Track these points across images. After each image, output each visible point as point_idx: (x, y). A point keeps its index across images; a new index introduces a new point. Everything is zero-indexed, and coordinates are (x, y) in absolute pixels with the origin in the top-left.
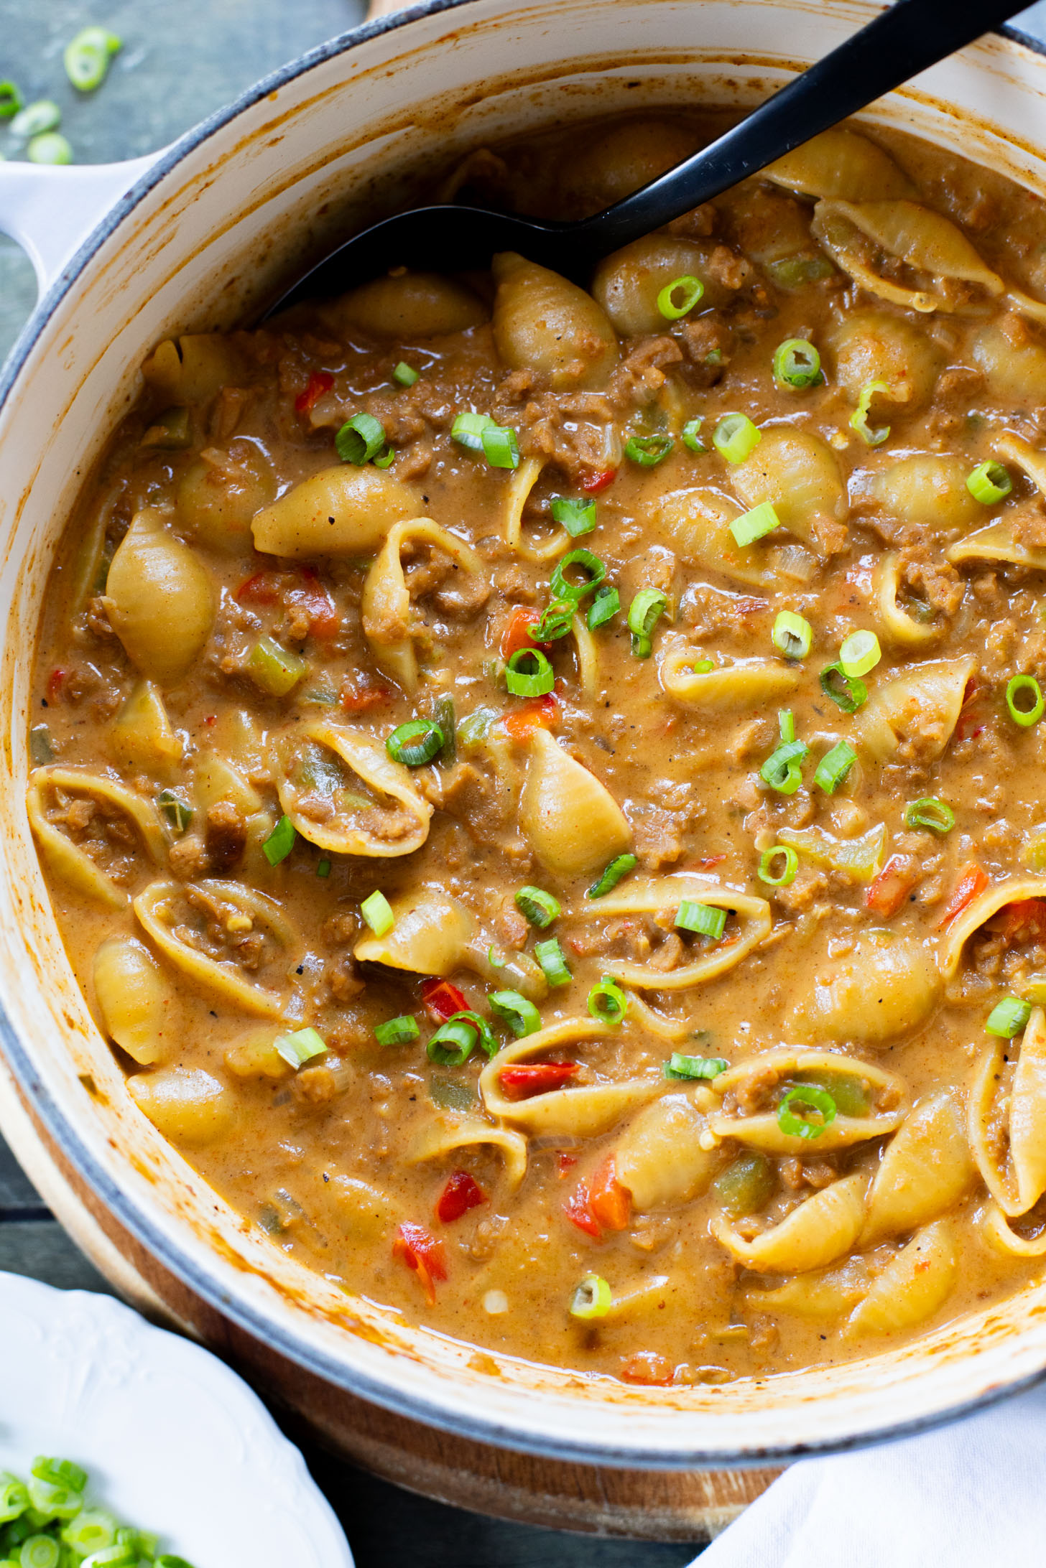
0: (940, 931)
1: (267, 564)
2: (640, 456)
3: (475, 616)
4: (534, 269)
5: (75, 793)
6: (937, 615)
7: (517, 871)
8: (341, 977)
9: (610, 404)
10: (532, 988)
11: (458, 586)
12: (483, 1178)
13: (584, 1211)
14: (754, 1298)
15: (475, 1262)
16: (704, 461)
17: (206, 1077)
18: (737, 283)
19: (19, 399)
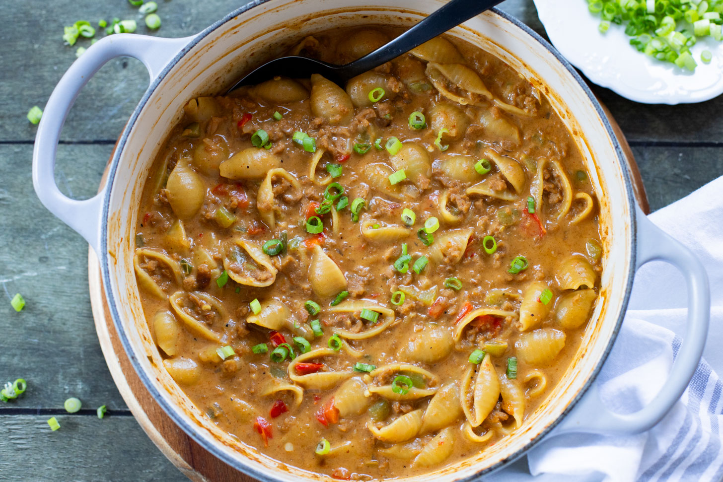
0: (455, 325)
1: (224, 181)
2: (359, 150)
3: (297, 204)
4: (325, 80)
5: (151, 258)
6: (460, 213)
7: (306, 295)
8: (241, 329)
9: (349, 131)
10: (309, 336)
11: (291, 193)
12: (287, 403)
13: (322, 416)
14: (381, 451)
15: (283, 432)
16: (382, 153)
17: (191, 361)
18: (397, 91)
19: (141, 119)
